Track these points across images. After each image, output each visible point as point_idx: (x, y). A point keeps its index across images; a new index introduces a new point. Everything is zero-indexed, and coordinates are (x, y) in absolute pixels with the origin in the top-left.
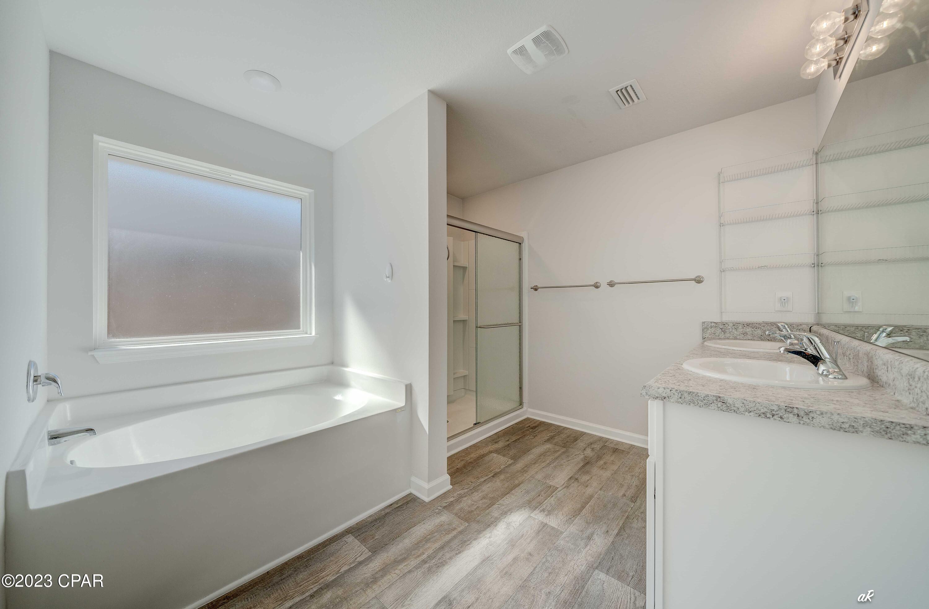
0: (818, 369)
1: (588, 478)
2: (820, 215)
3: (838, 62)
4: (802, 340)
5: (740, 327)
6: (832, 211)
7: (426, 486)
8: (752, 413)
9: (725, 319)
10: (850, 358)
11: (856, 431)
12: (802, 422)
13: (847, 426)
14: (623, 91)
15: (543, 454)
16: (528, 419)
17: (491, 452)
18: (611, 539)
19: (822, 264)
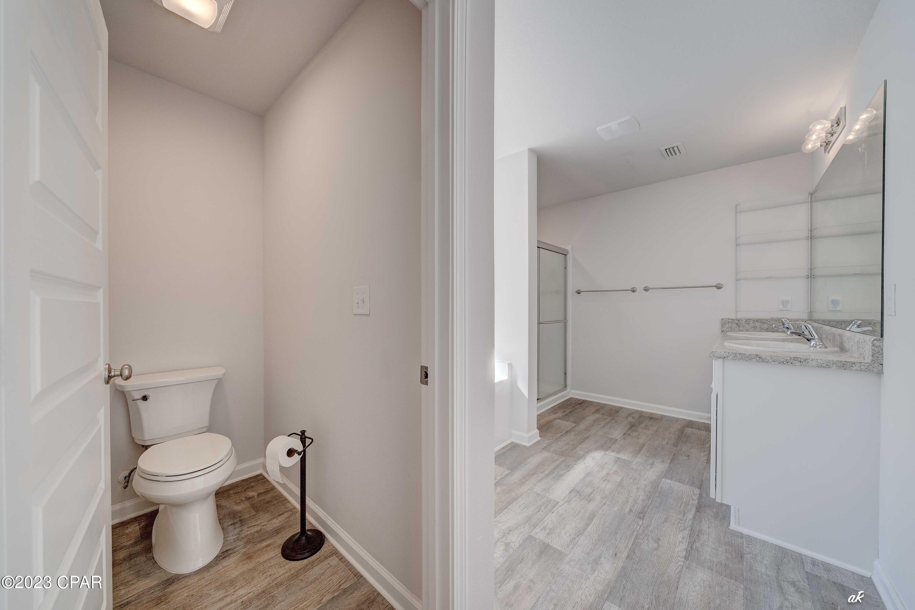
0: (810, 344)
1: (637, 434)
2: (813, 240)
3: (827, 144)
4: (801, 326)
5: (751, 323)
6: (822, 237)
7: (527, 435)
8: (776, 362)
9: (740, 316)
10: (830, 339)
11: (829, 367)
12: (802, 365)
13: (825, 365)
14: (671, 149)
15: (597, 420)
16: (571, 399)
17: (556, 419)
18: (667, 465)
19: (814, 276)
